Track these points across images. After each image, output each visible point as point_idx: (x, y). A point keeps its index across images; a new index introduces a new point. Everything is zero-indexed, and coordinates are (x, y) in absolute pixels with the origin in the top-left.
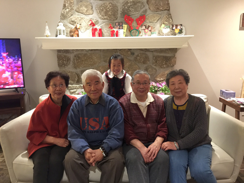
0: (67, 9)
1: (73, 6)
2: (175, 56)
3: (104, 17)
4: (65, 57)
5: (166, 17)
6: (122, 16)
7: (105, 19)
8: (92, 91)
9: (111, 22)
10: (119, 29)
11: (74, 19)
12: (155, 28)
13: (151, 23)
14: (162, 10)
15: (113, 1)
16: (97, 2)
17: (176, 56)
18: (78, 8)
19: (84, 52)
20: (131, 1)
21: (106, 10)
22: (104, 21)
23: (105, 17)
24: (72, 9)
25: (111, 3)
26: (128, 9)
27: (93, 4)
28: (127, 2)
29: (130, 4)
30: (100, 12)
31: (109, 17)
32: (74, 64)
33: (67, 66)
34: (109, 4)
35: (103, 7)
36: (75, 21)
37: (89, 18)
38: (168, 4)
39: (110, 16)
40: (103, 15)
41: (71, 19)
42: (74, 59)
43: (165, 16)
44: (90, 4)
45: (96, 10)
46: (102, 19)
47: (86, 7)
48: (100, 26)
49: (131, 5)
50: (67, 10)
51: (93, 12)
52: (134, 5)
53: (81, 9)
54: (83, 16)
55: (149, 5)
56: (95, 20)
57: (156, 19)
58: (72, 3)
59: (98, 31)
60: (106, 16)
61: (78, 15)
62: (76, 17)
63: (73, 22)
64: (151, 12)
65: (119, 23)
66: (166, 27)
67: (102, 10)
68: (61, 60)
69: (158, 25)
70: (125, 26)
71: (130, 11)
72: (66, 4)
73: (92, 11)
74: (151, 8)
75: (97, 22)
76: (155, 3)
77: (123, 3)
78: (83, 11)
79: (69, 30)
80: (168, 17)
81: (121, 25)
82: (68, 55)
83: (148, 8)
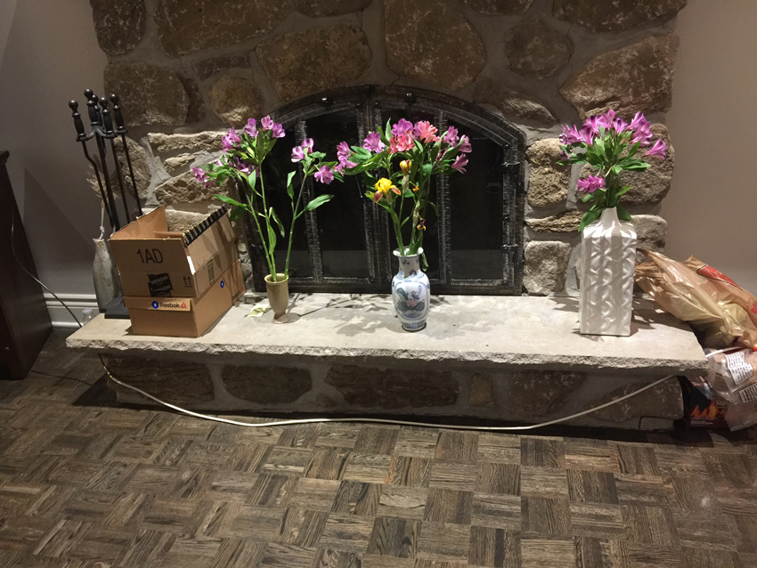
32: (163, 28)
33: (136, 41)
42: (160, 6)
68: (106, 12)
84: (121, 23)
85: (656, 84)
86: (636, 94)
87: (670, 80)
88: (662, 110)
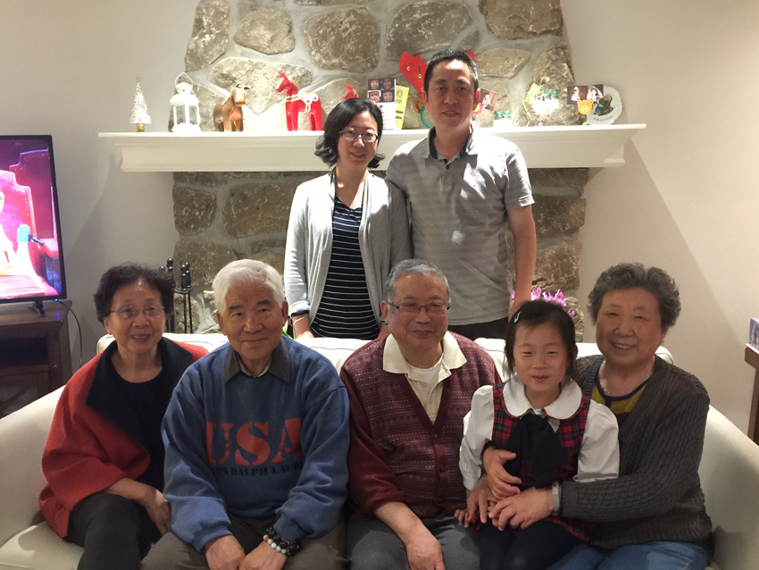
0: (205, 33)
1: (226, 23)
2: (580, 195)
3: (329, 59)
4: (199, 195)
5: (549, 57)
6: (392, 55)
7: (333, 67)
8: (248, 332)
9: (354, 77)
10: (382, 100)
11: (227, 69)
12: (510, 97)
13: (496, 81)
14: (535, 34)
15: (362, 6)
16: (305, 10)
17: (584, 196)
18: (243, 31)
19: (263, 181)
20: (425, 3)
21: (338, 35)
22: (332, 73)
23: (335, 61)
24: (223, 35)
25: (355, 12)
26: (414, 33)
27: (292, 16)
28: (411, 6)
29: (420, 14)
30: (315, 43)
31: (346, 58)
32: (229, 219)
33: (206, 226)
34: (348, 15)
35: (328, 26)
36: (234, 75)
37: (278, 64)
38: (555, 10)
39: (350, 57)
40: (327, 55)
41: (221, 67)
42: (228, 204)
43: (544, 55)
44: (282, 17)
45: (306, 35)
46: (324, 67)
47: (270, 26)
48: (317, 93)
49: (424, 19)
50: (207, 38)
51: (294, 44)
52: (436, 16)
53: (254, 33)
54: (259, 58)
55: (486, 14)
56: (301, 69)
57: (513, 65)
58: (223, 13)
59: (308, 109)
60: (336, 56)
61: (242, 55)
62: (235, 60)
63: (227, 80)
64: (497, 41)
65: (381, 81)
66: (545, 95)
67: (325, 37)
68: (184, 205)
69: (519, 86)
70: (403, 92)
71: (422, 38)
72: (204, 18)
73: (291, 42)
74: (496, 28)
75: (306, 78)
76: (510, 8)
77: (396, 10)
78: (260, 41)
79: (212, 105)
80: (554, 57)
81: (388, 88)
82: (208, 189)
83: (484, 27)
84: (197, 213)
85: (569, 272)
86: (556, 277)
87: (577, 270)
88: (574, 288)
